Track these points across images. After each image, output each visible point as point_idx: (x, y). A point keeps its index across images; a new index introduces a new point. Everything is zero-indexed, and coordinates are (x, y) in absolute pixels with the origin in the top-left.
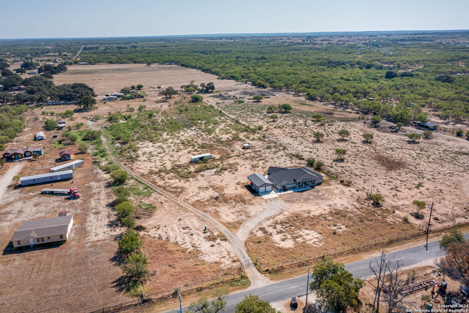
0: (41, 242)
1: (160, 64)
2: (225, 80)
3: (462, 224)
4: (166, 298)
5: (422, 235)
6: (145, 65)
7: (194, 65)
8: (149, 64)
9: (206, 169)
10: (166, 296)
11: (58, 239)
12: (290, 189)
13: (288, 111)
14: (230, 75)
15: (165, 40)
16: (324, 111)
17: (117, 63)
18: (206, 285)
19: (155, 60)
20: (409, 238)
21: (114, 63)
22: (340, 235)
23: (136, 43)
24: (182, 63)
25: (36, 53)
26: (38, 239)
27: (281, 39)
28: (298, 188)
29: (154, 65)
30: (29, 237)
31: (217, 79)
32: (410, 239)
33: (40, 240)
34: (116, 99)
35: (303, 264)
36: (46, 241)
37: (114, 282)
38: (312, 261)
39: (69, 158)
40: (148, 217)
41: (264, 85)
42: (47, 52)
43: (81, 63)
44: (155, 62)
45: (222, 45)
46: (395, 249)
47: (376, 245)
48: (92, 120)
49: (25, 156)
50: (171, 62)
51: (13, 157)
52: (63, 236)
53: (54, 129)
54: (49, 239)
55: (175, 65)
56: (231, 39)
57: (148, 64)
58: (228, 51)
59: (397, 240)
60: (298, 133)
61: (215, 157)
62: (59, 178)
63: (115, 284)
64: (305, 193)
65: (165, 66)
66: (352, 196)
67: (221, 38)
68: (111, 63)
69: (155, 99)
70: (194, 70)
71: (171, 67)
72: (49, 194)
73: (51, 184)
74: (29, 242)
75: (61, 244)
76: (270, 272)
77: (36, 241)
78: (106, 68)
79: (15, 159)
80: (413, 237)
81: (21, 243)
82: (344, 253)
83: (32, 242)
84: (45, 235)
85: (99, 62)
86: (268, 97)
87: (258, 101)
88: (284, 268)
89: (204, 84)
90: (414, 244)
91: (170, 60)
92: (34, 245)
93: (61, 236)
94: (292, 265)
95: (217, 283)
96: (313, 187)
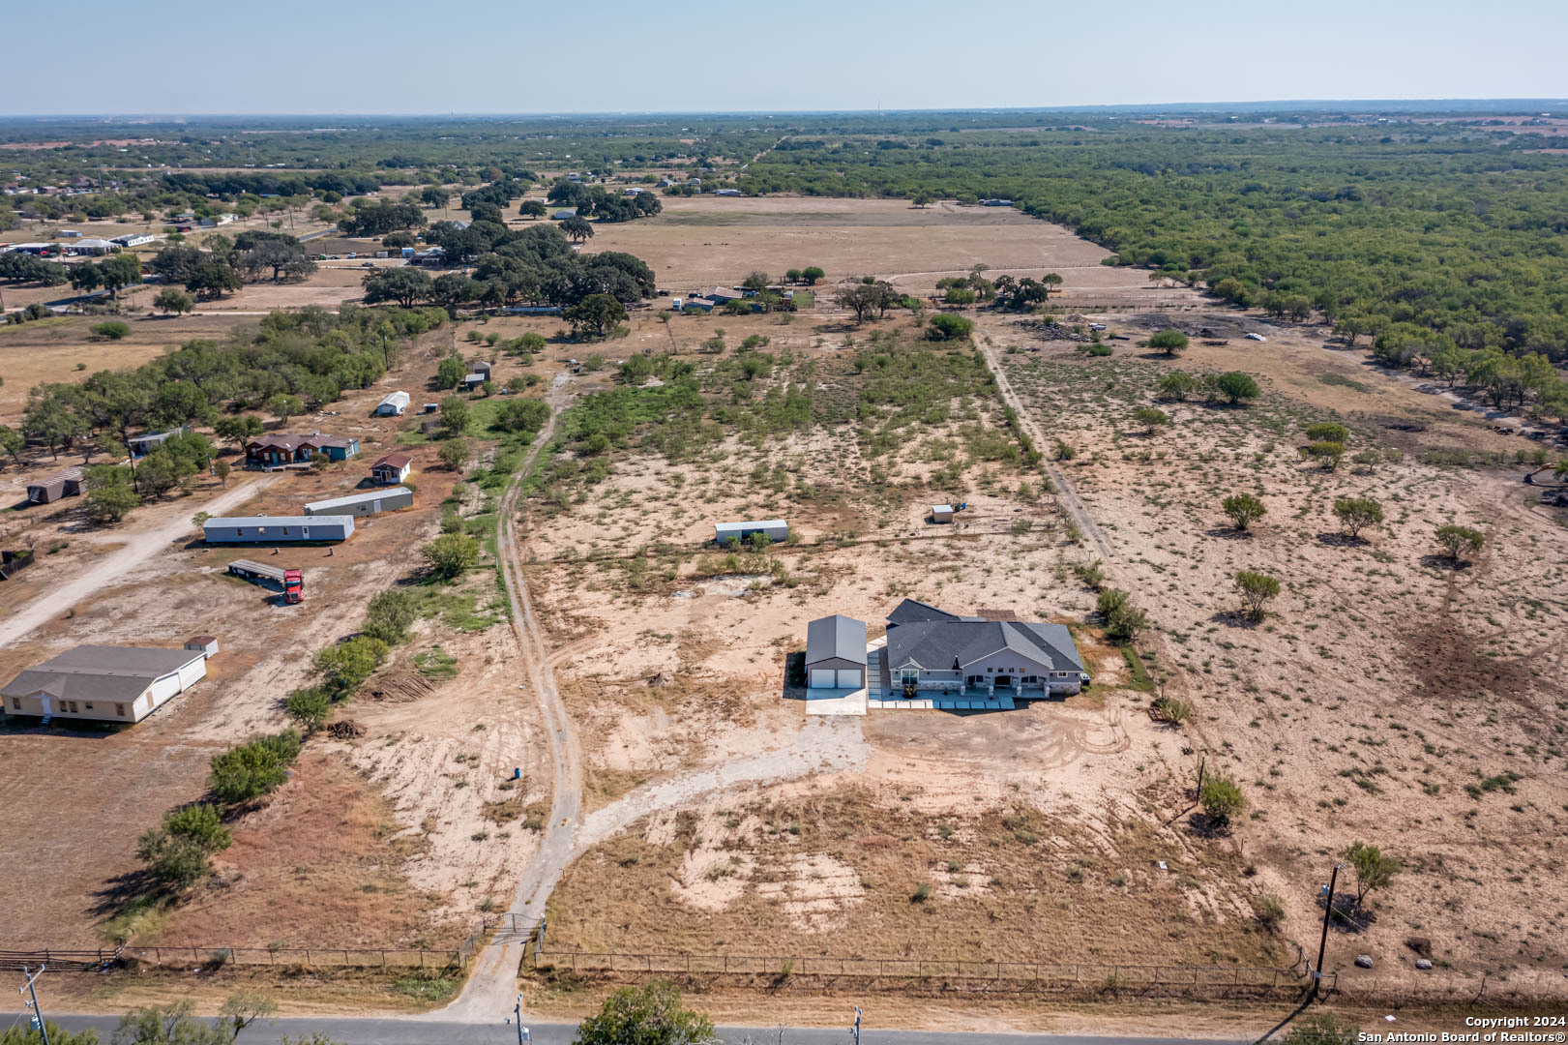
0: (69, 715)
1: (963, 202)
2: (1128, 270)
3: (1526, 999)
4: (182, 970)
5: (1278, 998)
6: (909, 203)
7: (1061, 210)
8: (920, 201)
9: (730, 574)
10: (180, 966)
11: (114, 716)
12: (930, 693)
13: (1242, 400)
14: (1151, 252)
15: (1055, 121)
16: (1398, 414)
17: (833, 193)
18: (318, 965)
19: (949, 190)
20: (1207, 995)
21: (819, 194)
22: (930, 911)
23: (954, 130)
24: (1031, 203)
25: (638, 158)
26: (62, 703)
27: (1496, 123)
28: (965, 698)
29: (937, 206)
30: (40, 693)
31: (1104, 263)
32: (1205, 1002)
33: (68, 707)
34: (707, 308)
35: (690, 981)
36: (83, 714)
37: (110, 881)
38: (731, 980)
39: (393, 480)
40: (405, 701)
41: (1242, 295)
42: (672, 156)
43: (722, 191)
44: (947, 196)
45: (1235, 142)
46: (1095, 1026)
47: (1030, 986)
48: (576, 371)
49: (299, 457)
50: (997, 198)
51: (267, 456)
52: (126, 710)
53: (451, 388)
54: (89, 711)
55: (1008, 210)
56: (1295, 121)
57: (918, 202)
58: (1238, 164)
59: (1143, 992)
60: (1192, 486)
61: (802, 537)
62: (306, 536)
63: (111, 886)
64: (970, 721)
65: (975, 210)
66: (1140, 769)
67: (1256, 117)
68: (811, 192)
69: (822, 319)
70: (1058, 228)
71: (988, 215)
72: (243, 577)
73: (273, 550)
74: (42, 708)
75: (115, 732)
76: (552, 980)
77: (58, 708)
78: (783, 210)
79: (270, 462)
80: (1226, 996)
81: (22, 703)
82: (876, 983)
83: (48, 710)
84: (80, 696)
85: (776, 189)
86: (1220, 344)
87: (1169, 356)
88: (608, 979)
89: (1010, 280)
90: (1199, 1028)
91: (1000, 192)
92: (53, 719)
93: (120, 709)
94: (647, 977)
95: (360, 968)
96: (1021, 703)
